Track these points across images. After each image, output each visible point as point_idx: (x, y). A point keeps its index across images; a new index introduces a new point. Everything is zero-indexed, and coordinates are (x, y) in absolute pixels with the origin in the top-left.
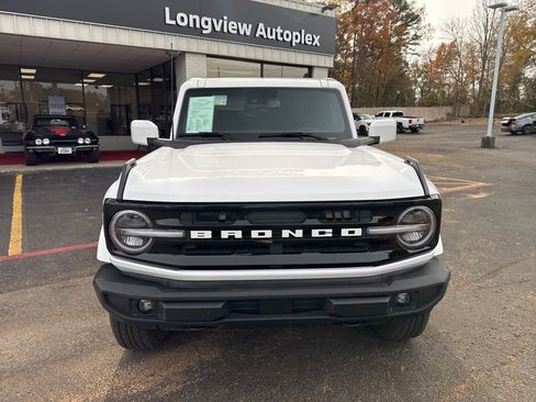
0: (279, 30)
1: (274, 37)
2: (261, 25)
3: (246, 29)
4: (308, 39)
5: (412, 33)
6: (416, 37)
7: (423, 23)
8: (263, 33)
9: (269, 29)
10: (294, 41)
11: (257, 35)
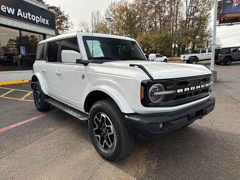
0: (29, 15)
1: (27, 17)
2: (19, 10)
3: (11, 11)
4: (43, 21)
5: (65, 25)
6: (67, 27)
7: (69, 21)
8: (21, 14)
9: (24, 13)
10: (37, 21)
11: (18, 15)
